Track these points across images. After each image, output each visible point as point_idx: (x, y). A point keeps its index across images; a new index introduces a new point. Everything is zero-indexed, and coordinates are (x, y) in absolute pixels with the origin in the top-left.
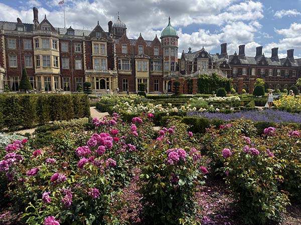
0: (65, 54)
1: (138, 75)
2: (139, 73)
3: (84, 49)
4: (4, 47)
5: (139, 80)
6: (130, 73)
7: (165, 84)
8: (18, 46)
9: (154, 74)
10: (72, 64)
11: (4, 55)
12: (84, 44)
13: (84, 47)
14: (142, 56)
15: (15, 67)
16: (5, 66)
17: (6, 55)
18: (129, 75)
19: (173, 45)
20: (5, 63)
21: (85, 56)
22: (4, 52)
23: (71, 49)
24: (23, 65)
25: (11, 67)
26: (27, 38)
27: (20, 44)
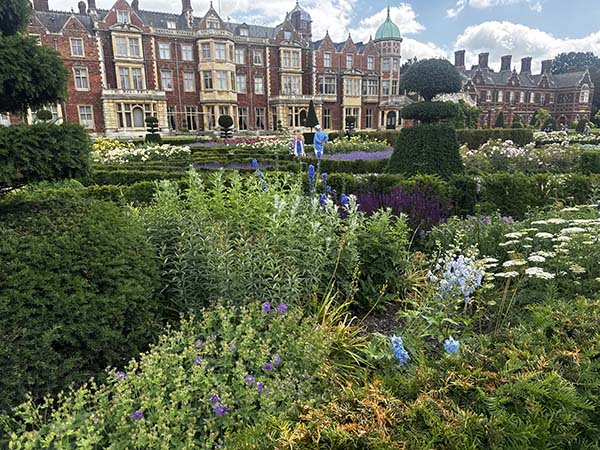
1: (347, 102)
2: (348, 99)
3: (268, 60)
4: (154, 56)
5: (348, 111)
6: (335, 99)
7: (383, 116)
8: (173, 55)
9: (369, 100)
10: (250, 85)
11: (155, 70)
12: (268, 52)
13: (268, 56)
14: (353, 71)
17: (158, 71)
18: (333, 103)
19: (396, 54)
20: (156, 84)
21: (268, 72)
22: (155, 65)
23: (249, 60)
24: (182, 86)
26: (187, 42)
27: (176, 52)
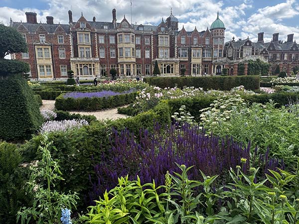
0: (138, 45)
2: (194, 60)
3: (152, 41)
4: (96, 42)
5: (194, 65)
7: (214, 68)
9: (206, 60)
10: (143, 54)
11: (97, 48)
12: (152, 37)
14: (197, 45)
15: (104, 57)
16: (97, 57)
18: (186, 62)
19: (221, 36)
20: (97, 54)
21: (152, 47)
22: (96, 46)
24: (109, 56)
25: (102, 57)
27: (107, 40)
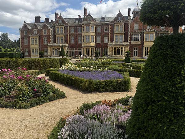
0: (99, 33)
1: (145, 44)
2: (146, 43)
4: (69, 32)
5: (147, 48)
6: (139, 43)
8: (75, 32)
10: (102, 40)
12: (110, 26)
13: (110, 28)
14: (150, 30)
15: (73, 43)
16: (69, 43)
17: (69, 37)
18: (139, 45)
20: (69, 41)
21: (110, 34)
23: (102, 30)
24: (77, 42)
25: (72, 43)
26: (80, 26)
